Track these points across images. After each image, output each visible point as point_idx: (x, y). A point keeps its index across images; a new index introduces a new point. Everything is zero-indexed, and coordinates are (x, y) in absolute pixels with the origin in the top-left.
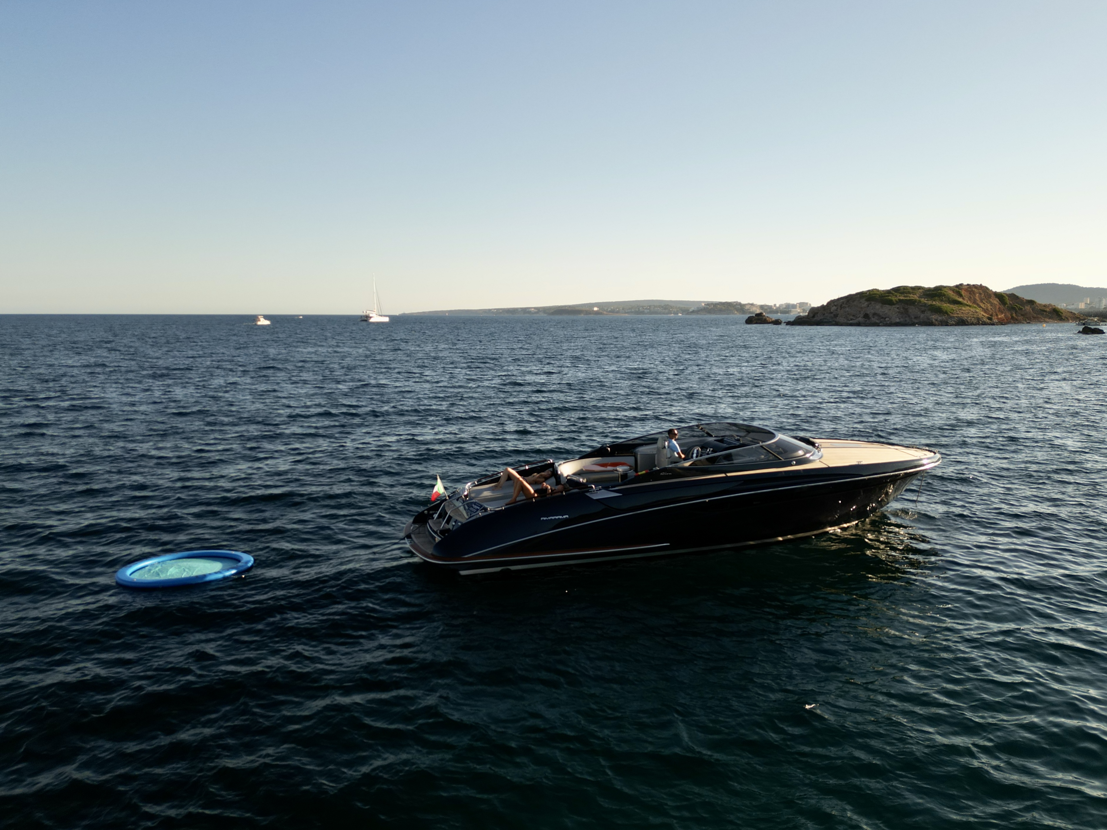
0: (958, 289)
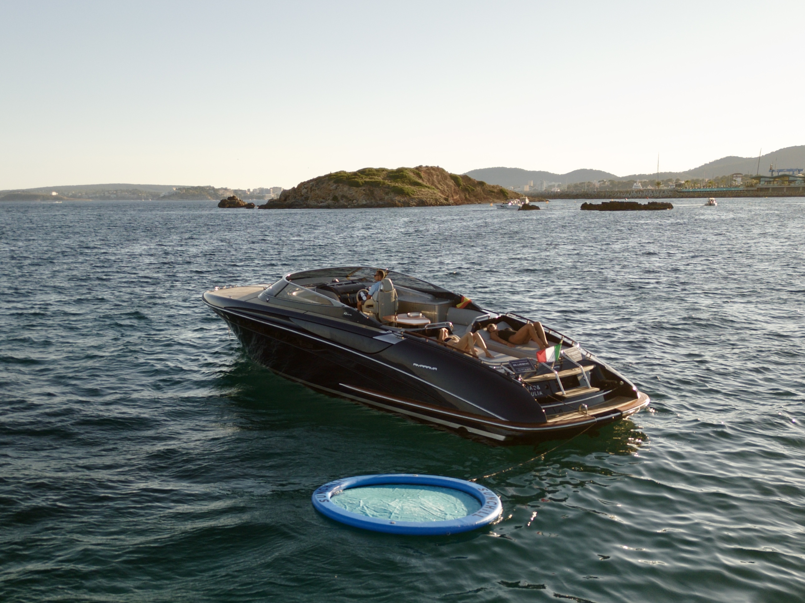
0: (418, 170)
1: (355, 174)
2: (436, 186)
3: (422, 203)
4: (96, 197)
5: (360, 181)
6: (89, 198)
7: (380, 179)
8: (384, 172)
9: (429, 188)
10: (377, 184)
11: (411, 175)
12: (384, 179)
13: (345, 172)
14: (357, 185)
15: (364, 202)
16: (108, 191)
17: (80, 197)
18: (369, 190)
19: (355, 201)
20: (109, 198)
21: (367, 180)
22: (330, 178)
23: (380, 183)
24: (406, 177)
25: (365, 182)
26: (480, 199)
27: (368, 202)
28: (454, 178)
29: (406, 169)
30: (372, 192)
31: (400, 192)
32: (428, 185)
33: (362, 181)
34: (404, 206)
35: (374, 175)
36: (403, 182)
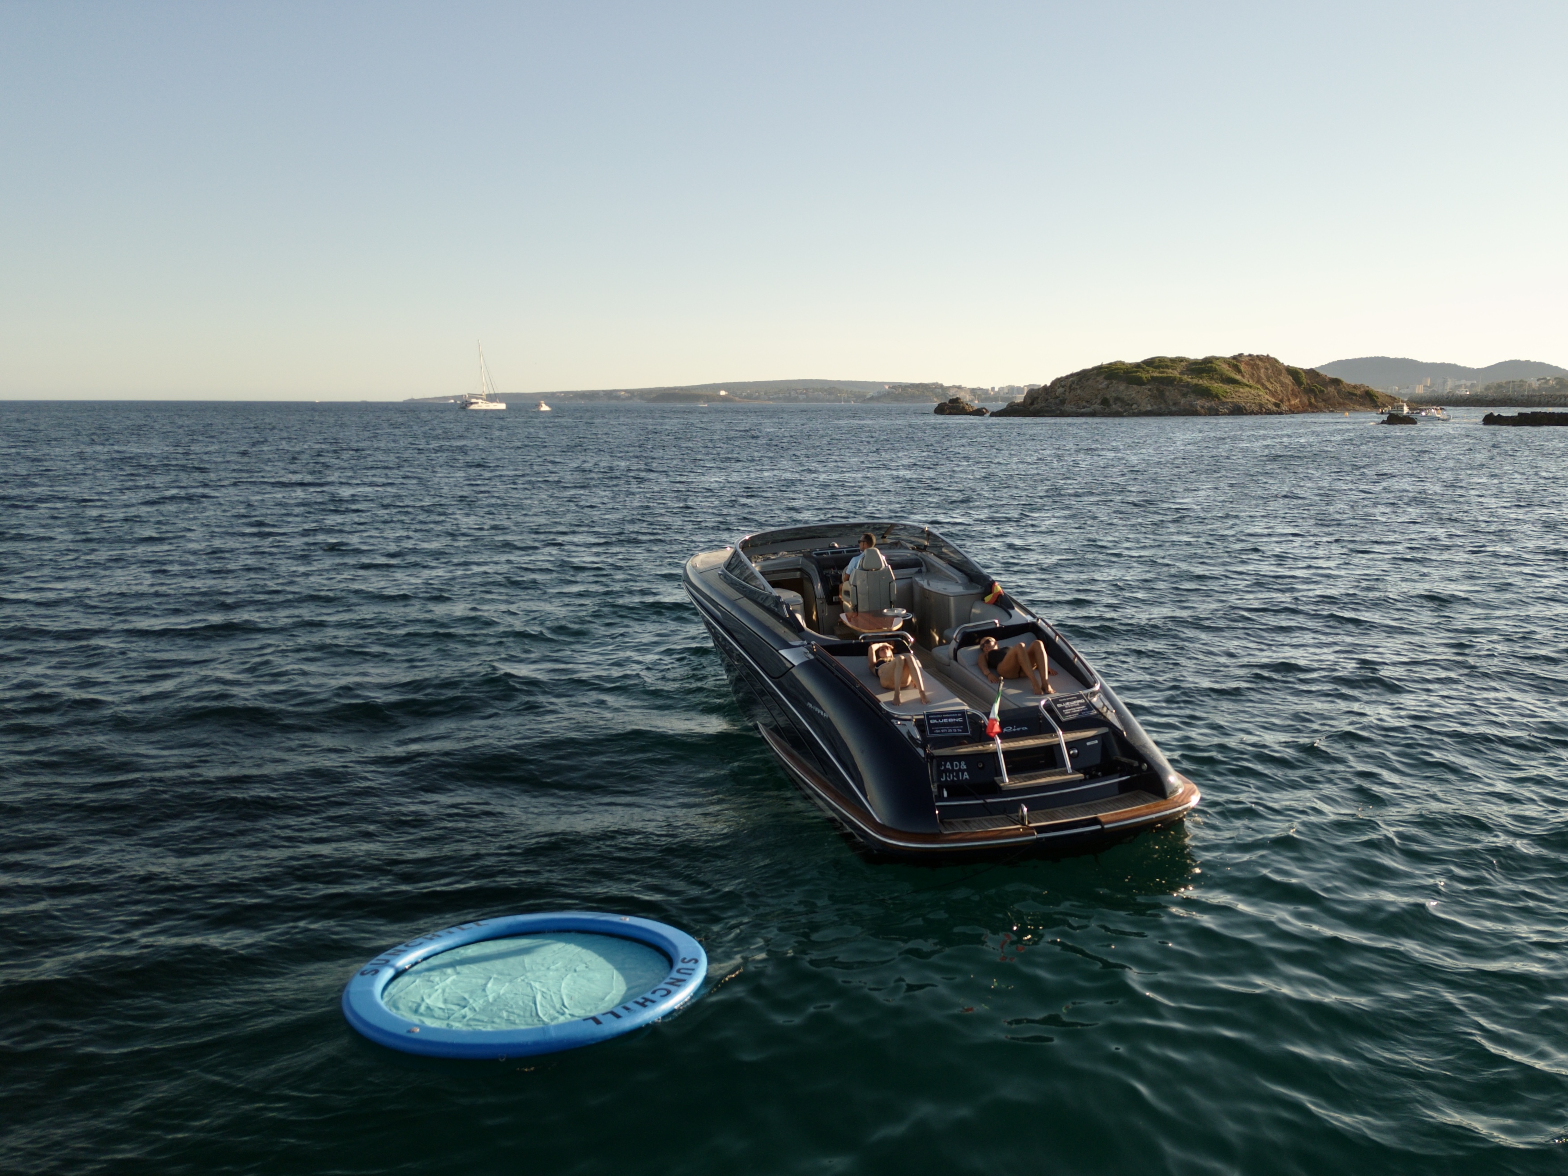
1: (1138, 366)
2: (1263, 385)
3: (1238, 411)
4: (779, 399)
5: (1144, 376)
6: (770, 399)
7: (1175, 373)
8: (1183, 364)
9: (1250, 387)
10: (1170, 381)
11: (1225, 367)
12: (1182, 373)
13: (1123, 363)
14: (1139, 382)
15: (1149, 408)
16: (796, 390)
17: (757, 398)
18: (1158, 390)
19: (1134, 406)
20: (796, 399)
21: (1156, 374)
22: (1099, 371)
23: (1174, 379)
24: (1216, 370)
25: (1152, 377)
26: (1333, 406)
27: (1155, 407)
28: (1294, 373)
29: (1217, 359)
30: (1162, 394)
31: (1205, 393)
32: (1251, 383)
33: (1148, 376)
34: (1210, 415)
35: (1167, 367)
36: (1212, 378)
